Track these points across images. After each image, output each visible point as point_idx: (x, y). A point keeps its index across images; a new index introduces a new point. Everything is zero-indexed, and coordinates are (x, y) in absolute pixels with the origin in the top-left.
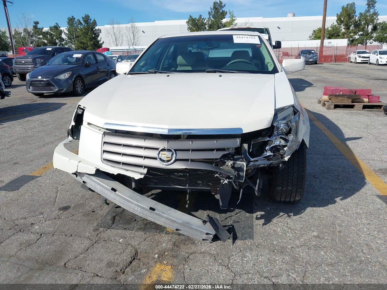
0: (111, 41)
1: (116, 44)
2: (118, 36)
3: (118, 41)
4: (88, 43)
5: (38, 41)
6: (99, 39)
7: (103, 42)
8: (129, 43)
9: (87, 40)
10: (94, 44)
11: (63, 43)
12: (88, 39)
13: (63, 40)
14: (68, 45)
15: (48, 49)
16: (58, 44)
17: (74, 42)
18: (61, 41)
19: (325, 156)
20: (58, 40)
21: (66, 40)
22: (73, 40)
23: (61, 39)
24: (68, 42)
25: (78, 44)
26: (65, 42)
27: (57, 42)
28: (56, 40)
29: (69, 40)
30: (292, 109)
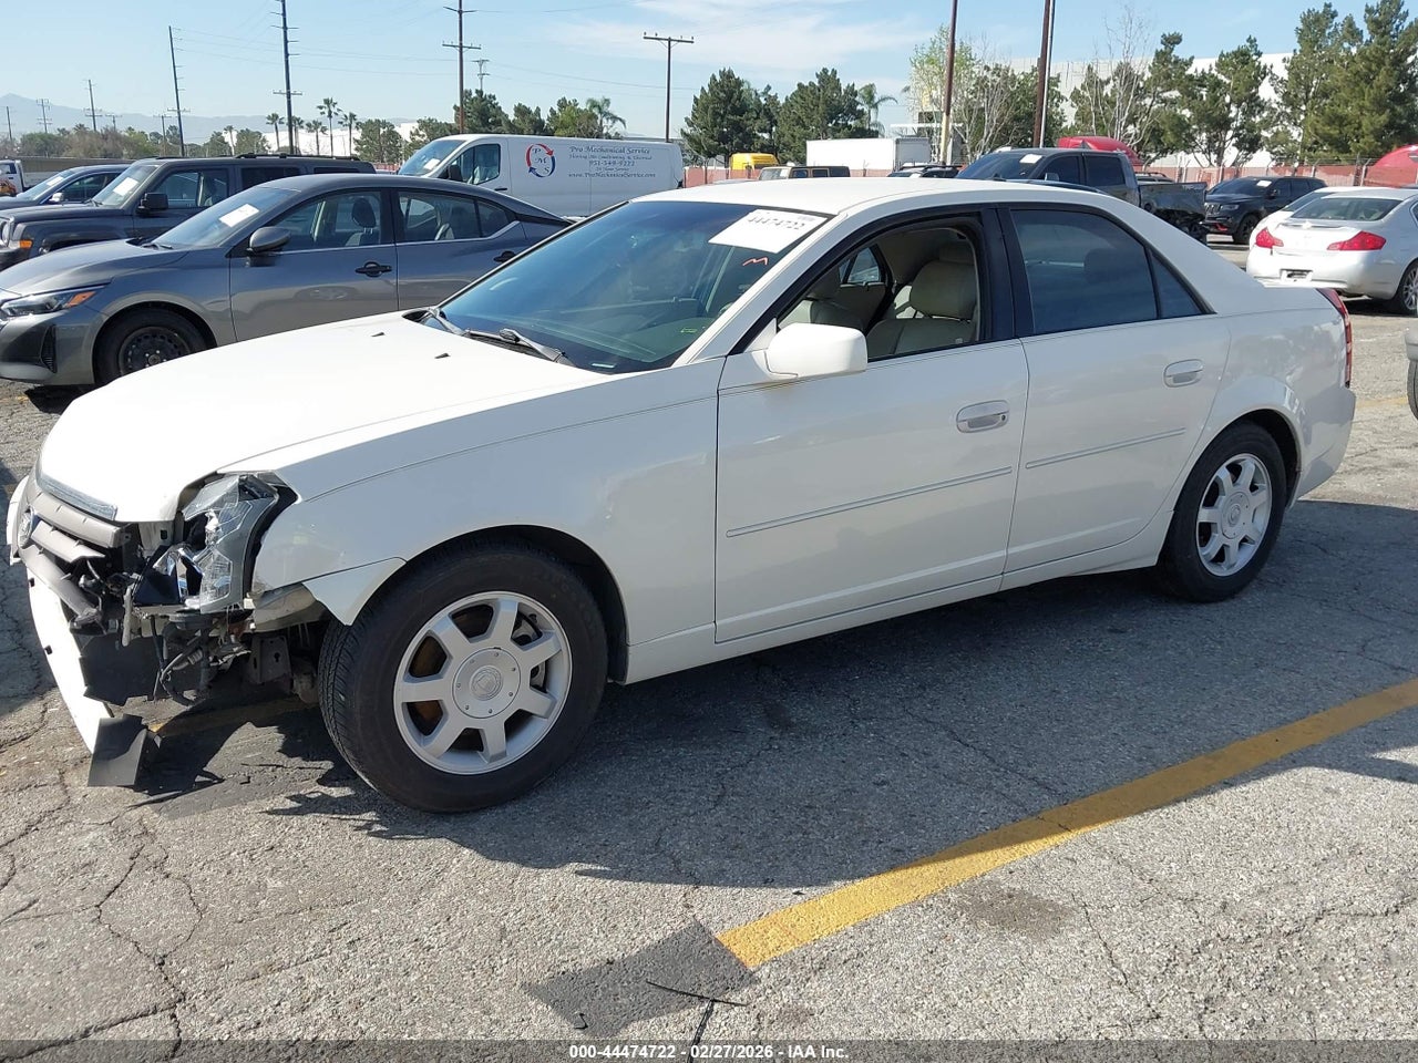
4: (1365, 122)
5: (1157, 111)
9: (1362, 108)
10: (1389, 126)
11: (1258, 119)
12: (1367, 104)
13: (1262, 107)
14: (1275, 129)
15: (1024, 160)
16: (1234, 124)
17: (1302, 117)
18: (1249, 113)
19: (998, 771)
20: (1238, 107)
21: (1275, 106)
22: (1303, 108)
23: (1253, 104)
24: (1278, 117)
25: (1319, 126)
26: (1265, 115)
27: (1232, 115)
28: (1228, 106)
29: (1287, 106)
30: (237, 480)
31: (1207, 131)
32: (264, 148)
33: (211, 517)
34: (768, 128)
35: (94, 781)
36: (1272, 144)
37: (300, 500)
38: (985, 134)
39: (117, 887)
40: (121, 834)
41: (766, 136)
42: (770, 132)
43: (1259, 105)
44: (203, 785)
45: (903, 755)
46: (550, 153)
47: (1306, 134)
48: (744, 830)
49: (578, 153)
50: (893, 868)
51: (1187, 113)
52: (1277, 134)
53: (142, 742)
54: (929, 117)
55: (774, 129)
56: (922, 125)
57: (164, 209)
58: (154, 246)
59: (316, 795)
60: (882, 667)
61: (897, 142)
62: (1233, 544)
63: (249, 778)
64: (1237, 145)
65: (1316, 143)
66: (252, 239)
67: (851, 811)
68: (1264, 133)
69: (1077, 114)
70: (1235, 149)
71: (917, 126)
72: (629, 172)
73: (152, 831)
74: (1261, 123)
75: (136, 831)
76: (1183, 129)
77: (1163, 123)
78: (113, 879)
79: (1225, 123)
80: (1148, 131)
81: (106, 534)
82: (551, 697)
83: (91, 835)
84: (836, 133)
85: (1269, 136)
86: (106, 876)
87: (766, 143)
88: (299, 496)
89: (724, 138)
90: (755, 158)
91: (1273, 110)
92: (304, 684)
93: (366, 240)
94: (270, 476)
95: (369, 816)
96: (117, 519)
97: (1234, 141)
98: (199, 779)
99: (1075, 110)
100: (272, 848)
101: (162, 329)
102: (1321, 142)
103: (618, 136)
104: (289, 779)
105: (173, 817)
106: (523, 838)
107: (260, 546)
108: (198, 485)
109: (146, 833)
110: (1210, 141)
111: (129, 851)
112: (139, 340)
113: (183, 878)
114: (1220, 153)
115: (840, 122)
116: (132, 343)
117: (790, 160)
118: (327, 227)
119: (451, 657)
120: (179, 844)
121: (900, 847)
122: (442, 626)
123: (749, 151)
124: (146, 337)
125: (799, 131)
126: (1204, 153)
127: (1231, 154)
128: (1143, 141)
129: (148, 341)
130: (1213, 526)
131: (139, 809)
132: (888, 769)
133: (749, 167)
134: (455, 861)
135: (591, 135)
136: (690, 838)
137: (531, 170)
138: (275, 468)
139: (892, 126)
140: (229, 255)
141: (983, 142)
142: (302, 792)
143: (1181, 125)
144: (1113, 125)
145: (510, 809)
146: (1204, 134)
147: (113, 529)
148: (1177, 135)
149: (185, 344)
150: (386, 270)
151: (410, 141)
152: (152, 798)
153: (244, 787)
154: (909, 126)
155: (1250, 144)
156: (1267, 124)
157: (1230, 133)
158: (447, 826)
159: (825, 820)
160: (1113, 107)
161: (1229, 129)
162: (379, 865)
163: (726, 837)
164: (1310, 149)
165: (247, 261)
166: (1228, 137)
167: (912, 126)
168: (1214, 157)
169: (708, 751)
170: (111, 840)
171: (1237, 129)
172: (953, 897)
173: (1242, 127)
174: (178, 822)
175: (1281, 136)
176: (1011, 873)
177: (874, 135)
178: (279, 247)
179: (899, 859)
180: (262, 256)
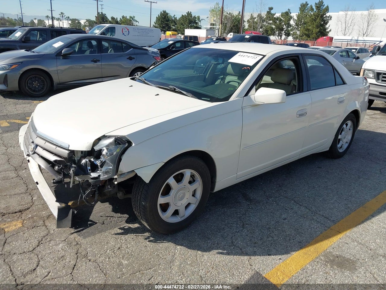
0: (340, 29)
1: (345, 32)
2: (349, 25)
3: (348, 30)
4: (314, 31)
5: (267, 26)
6: (327, 26)
7: (330, 30)
8: (360, 33)
9: (313, 27)
10: (319, 32)
11: (290, 29)
12: (315, 26)
13: (291, 26)
14: (293, 31)
15: (246, 37)
16: (284, 30)
17: (300, 29)
18: (288, 27)
19: (312, 213)
20: (285, 26)
21: (294, 26)
22: (300, 27)
23: (289, 25)
24: (294, 28)
25: (304, 31)
26: (291, 28)
27: (284, 27)
28: (283, 25)
29: (296, 26)
30: (114, 138)
31: (278, 31)
32: (45, 24)
33: (104, 150)
34: (174, 25)
35: (58, 226)
36: (293, 35)
37: (133, 145)
38: (227, 29)
39: (75, 266)
40: (70, 244)
41: (174, 27)
42: (175, 26)
43: (290, 25)
44: (91, 225)
45: (286, 209)
46: (128, 30)
47: (300, 33)
48: (255, 237)
49: (135, 30)
50: (301, 248)
51: (274, 26)
52: (294, 33)
53: (71, 213)
54: (213, 25)
55: (176, 26)
56: (212, 26)
57: (29, 41)
58: (33, 52)
59: (127, 227)
60: (267, 180)
61: (207, 30)
62: (344, 143)
63: (104, 222)
64: (285, 35)
65: (302, 35)
66: (63, 51)
67: (281, 229)
68: (291, 32)
69: (248, 26)
70: (284, 36)
71: (210, 26)
72: (148, 35)
73: (79, 243)
74: (290, 30)
75: (74, 243)
76: (273, 30)
77: (268, 28)
78: (73, 262)
79: (282, 29)
80: (265, 30)
81: (65, 153)
82: (197, 198)
83: (61, 245)
84: (191, 27)
85: (292, 33)
86: (70, 261)
87: (174, 29)
88: (133, 144)
89: (164, 27)
90: (172, 33)
91: (293, 27)
92: (120, 194)
93: (91, 52)
94: (124, 137)
95: (147, 234)
96: (69, 149)
97: (284, 34)
98: (89, 223)
99: (248, 25)
100: (119, 248)
101: (38, 76)
102: (304, 35)
103: (137, 25)
104: (115, 222)
105: (85, 238)
106: (193, 242)
107: (121, 159)
108: (99, 139)
109: (77, 244)
110: (279, 34)
111: (75, 251)
112: (31, 79)
113: (95, 261)
114: (281, 36)
115: (192, 25)
116: (29, 79)
117: (180, 33)
118: (80, 49)
119: (173, 189)
120: (90, 248)
121: (300, 241)
122: (171, 181)
123: (170, 31)
124: (33, 78)
125: (182, 26)
126: (277, 36)
127: (284, 37)
128: (263, 33)
129: (34, 79)
130: (340, 140)
131: (73, 235)
132: (284, 214)
133: (170, 35)
134: (176, 251)
135: (130, 25)
136: (241, 240)
137: (123, 34)
138: (126, 135)
139: (204, 26)
140: (56, 56)
141: (226, 31)
142: (121, 227)
143: (272, 29)
144: (257, 28)
145: (185, 231)
146: (278, 32)
147: (67, 152)
148: (271, 32)
149: (44, 80)
150: (99, 61)
151: (84, 24)
152: (76, 230)
153: (103, 225)
154: (208, 26)
155: (288, 35)
156: (292, 30)
157: (283, 32)
158: (169, 238)
159: (276, 232)
160: (257, 24)
161: (283, 31)
162: (154, 253)
163: (251, 240)
164: (301, 36)
165: (61, 57)
166: (283, 33)
167: (209, 26)
168: (280, 37)
169: (233, 210)
170: (67, 247)
171: (285, 31)
172: (322, 258)
173: (286, 31)
174: (87, 239)
175: (295, 33)
176: (333, 248)
177: (200, 28)
178: (70, 54)
179: (301, 245)
180: (65, 56)
